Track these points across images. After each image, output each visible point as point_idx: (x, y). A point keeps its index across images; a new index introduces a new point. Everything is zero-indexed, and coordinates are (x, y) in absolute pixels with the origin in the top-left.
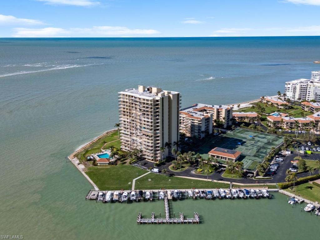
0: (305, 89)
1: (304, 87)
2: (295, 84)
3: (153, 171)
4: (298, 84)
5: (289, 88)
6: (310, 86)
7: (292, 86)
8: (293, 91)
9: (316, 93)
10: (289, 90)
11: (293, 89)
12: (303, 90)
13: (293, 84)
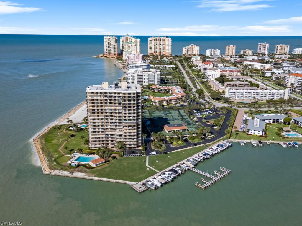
0: (142, 76)
1: (141, 75)
2: (133, 74)
3: (152, 154)
4: (135, 74)
5: (129, 77)
6: (145, 74)
7: (131, 75)
8: (132, 79)
9: (150, 79)
10: (129, 78)
11: (132, 77)
12: (140, 78)
13: (132, 74)
